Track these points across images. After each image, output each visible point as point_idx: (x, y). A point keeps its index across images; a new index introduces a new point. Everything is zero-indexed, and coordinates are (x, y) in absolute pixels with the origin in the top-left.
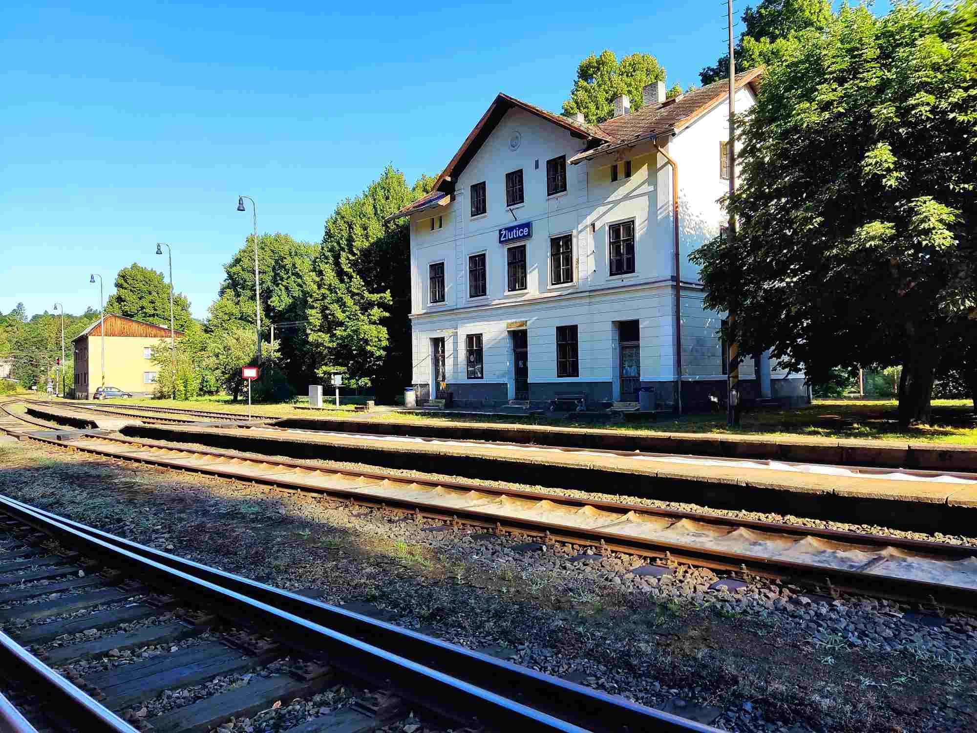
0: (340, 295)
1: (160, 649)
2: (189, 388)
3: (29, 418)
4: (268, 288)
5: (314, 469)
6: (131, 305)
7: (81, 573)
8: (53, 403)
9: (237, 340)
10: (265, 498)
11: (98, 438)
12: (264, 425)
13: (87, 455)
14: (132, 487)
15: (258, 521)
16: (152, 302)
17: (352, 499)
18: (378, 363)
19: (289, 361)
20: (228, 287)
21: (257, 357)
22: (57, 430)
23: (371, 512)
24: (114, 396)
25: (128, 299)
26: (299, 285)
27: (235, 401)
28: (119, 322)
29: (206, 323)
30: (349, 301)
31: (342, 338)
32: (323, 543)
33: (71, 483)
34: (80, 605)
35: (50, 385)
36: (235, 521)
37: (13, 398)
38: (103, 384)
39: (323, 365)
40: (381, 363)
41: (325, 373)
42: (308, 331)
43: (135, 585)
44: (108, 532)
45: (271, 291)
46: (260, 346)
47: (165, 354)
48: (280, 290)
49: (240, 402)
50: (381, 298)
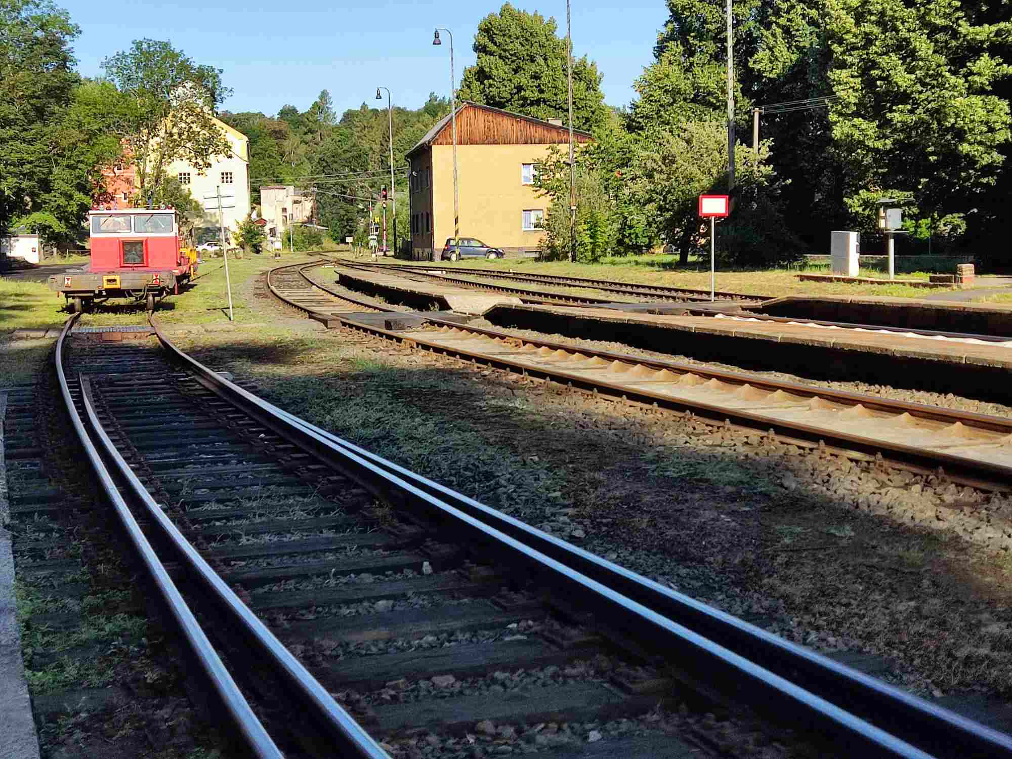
0: (904, 33)
1: (568, 731)
2: (600, 241)
3: (342, 290)
4: (749, 34)
5: (850, 402)
6: (499, 85)
7: (427, 567)
8: (378, 266)
9: (688, 142)
10: (751, 454)
11: (450, 326)
12: (740, 312)
13: (434, 355)
14: (508, 417)
15: (743, 498)
16: (536, 77)
17: (941, 470)
18: (985, 180)
19: (789, 181)
20: (670, 38)
21: (727, 175)
22: (385, 311)
23: (988, 500)
24: (472, 253)
25: (494, 72)
26: (812, 22)
27: (682, 265)
28: (481, 116)
29: (629, 111)
30: (923, 46)
31: (906, 128)
32: (883, 557)
33: (408, 404)
34: (427, 626)
35: (373, 236)
36: (697, 496)
37: (317, 258)
38: (457, 232)
39: (861, 188)
40: (992, 181)
41: (866, 204)
42: (833, 117)
43: (520, 599)
44: (471, 496)
45: (754, 40)
46: (731, 153)
47: (558, 176)
48: (774, 35)
49: (693, 266)
50: (998, 33)
